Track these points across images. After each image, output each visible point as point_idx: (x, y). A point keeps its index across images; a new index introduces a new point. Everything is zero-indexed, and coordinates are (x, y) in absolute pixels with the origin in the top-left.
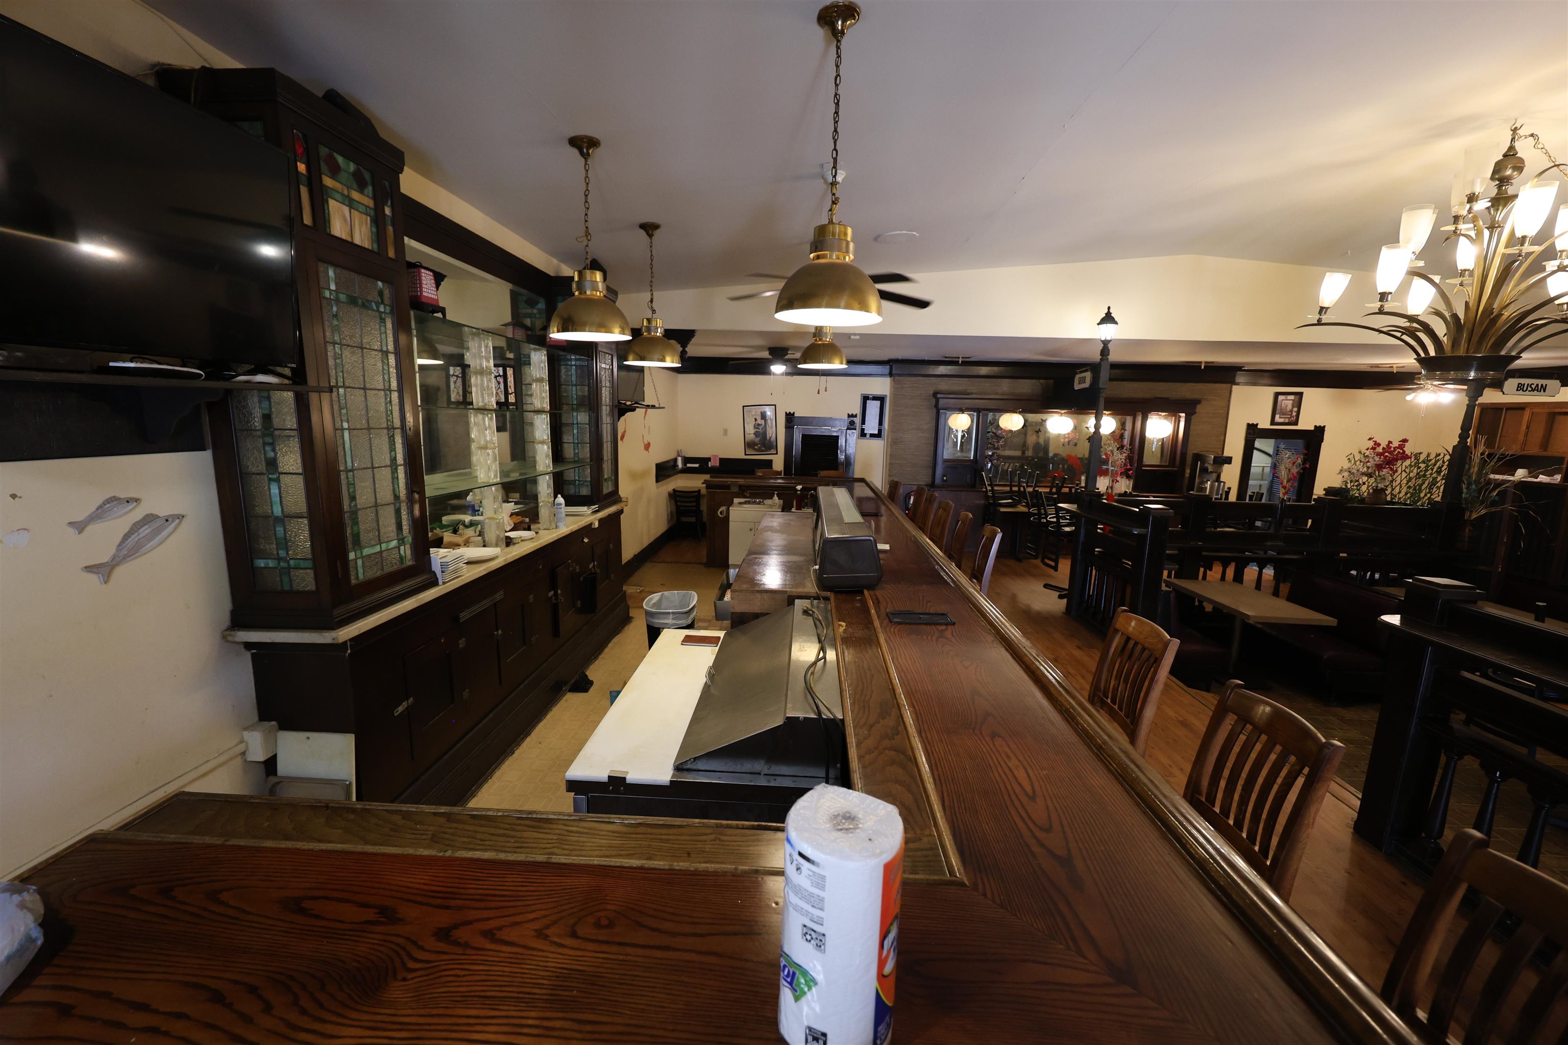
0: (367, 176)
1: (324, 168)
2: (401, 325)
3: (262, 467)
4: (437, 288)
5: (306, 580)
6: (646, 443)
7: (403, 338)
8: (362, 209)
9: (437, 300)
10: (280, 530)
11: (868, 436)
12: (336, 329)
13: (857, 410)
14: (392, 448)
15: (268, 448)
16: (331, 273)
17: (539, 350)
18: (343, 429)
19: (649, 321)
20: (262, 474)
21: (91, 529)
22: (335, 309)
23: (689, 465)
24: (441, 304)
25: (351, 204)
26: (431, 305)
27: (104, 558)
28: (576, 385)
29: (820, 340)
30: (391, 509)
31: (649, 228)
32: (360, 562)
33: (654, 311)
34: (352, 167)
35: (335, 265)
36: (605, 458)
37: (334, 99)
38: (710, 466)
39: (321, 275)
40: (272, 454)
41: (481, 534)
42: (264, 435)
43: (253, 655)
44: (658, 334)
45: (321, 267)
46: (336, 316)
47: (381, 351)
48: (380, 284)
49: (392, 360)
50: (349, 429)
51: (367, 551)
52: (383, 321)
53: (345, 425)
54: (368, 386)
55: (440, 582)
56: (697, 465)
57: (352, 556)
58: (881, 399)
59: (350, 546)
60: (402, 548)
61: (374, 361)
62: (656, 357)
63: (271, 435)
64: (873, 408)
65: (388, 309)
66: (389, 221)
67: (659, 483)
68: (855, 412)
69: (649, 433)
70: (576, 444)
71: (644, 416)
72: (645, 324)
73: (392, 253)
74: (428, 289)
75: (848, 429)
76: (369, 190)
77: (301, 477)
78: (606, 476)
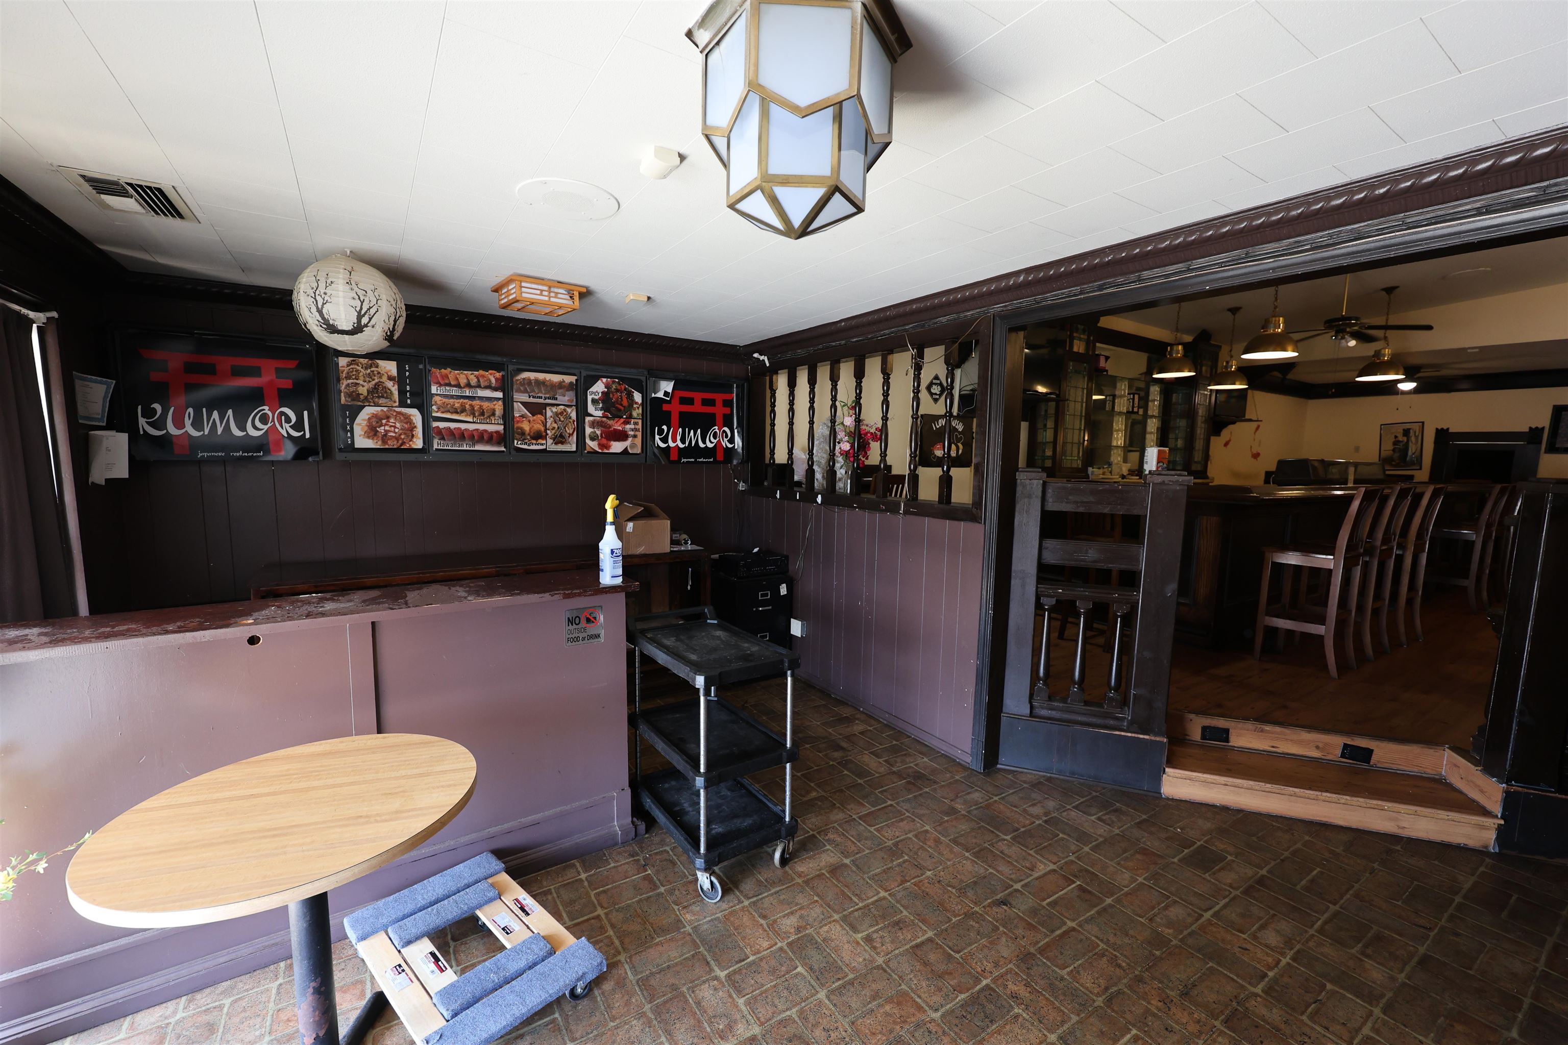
0: (1088, 327)
1: (1075, 333)
2: (1090, 379)
3: (1042, 427)
4: (1106, 361)
5: (1048, 463)
6: (1255, 452)
7: (1090, 385)
8: (1084, 340)
9: (1106, 368)
10: (1043, 448)
11: (1560, 450)
12: (1070, 382)
13: (1543, 422)
14: (1081, 424)
16: (1071, 364)
17: (1155, 385)
18: (1067, 414)
20: (1042, 429)
22: (1071, 375)
24: (1107, 370)
25: (1080, 339)
26: (1103, 371)
28: (1181, 405)
29: (1378, 359)
30: (1077, 446)
31: (1234, 310)
32: (1065, 461)
33: (1230, 358)
34: (1082, 327)
35: (1072, 361)
39: (1068, 365)
40: (1045, 422)
42: (1044, 416)
44: (1233, 370)
45: (1069, 363)
46: (1070, 377)
47: (1082, 388)
48: (1085, 365)
49: (1085, 391)
51: (1067, 459)
52: (1084, 377)
54: (1076, 400)
57: (1063, 459)
59: (1063, 455)
60: (1079, 461)
61: (1079, 392)
62: (1230, 382)
63: (1046, 416)
65: (1087, 373)
66: (1091, 342)
68: (1540, 426)
69: (1259, 445)
70: (1176, 439)
71: (1254, 430)
72: (1225, 364)
73: (1090, 353)
74: (1102, 363)
75: (1529, 443)
76: (1087, 333)
77: (1053, 430)
78: (1196, 459)
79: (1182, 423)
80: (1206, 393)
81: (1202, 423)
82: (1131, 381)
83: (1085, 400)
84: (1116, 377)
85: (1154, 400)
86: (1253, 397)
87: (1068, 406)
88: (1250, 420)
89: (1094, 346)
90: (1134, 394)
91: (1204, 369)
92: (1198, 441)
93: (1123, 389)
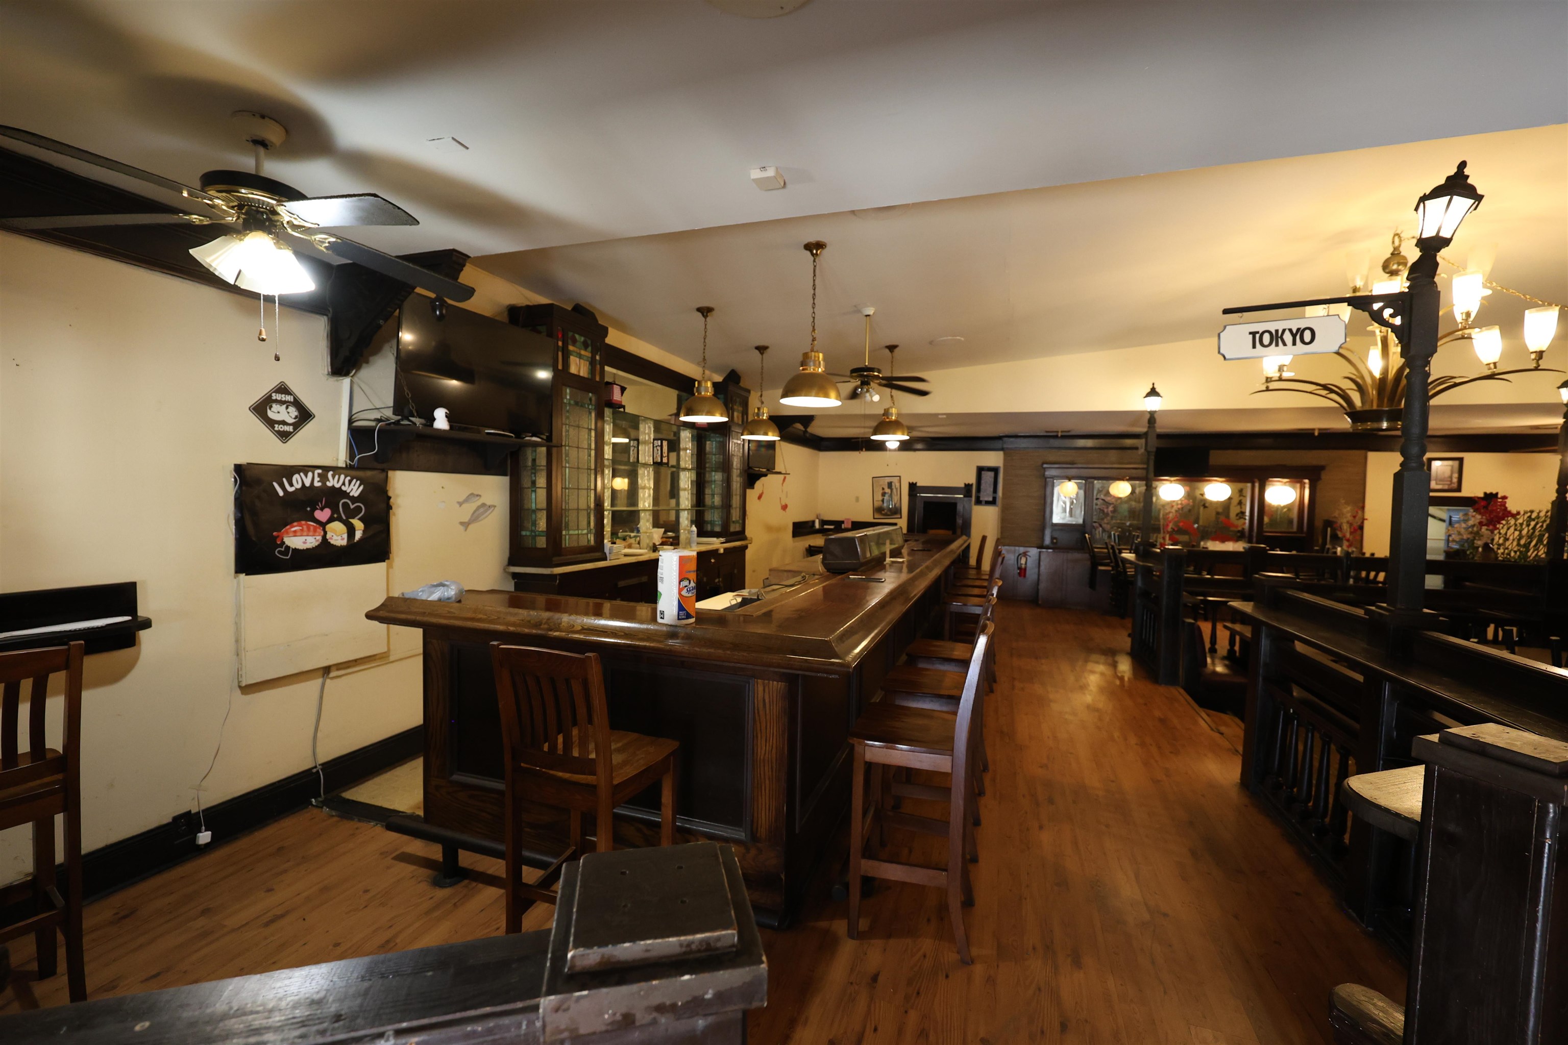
0: (589, 342)
1: (570, 341)
2: (600, 414)
3: (529, 485)
4: (622, 395)
5: (542, 542)
6: (783, 504)
7: (599, 424)
8: (585, 358)
9: (621, 402)
10: (534, 516)
11: (983, 503)
12: (568, 418)
13: (972, 480)
15: (533, 475)
16: (568, 391)
17: (686, 430)
18: (566, 467)
19: (759, 409)
20: (529, 488)
21: (464, 506)
22: (568, 408)
23: (826, 527)
24: (623, 404)
25: (580, 356)
26: (617, 404)
27: (466, 520)
28: (715, 455)
29: (888, 418)
30: (585, 513)
31: (762, 349)
32: (567, 537)
33: (762, 403)
34: (583, 339)
35: (569, 386)
36: (734, 506)
37: (579, 309)
38: (843, 527)
39: (564, 392)
40: (534, 478)
41: (639, 543)
42: (532, 469)
43: (515, 583)
44: (764, 418)
45: (564, 388)
46: (568, 411)
47: (588, 428)
48: (590, 394)
49: (593, 434)
50: (569, 467)
51: (571, 532)
52: (590, 413)
53: (567, 465)
54: (580, 446)
55: (608, 559)
56: (832, 527)
57: (564, 533)
58: (995, 470)
59: (563, 528)
60: (589, 535)
61: (584, 434)
62: (762, 433)
63: (535, 469)
64: (988, 477)
65: (593, 407)
66: (598, 362)
67: (797, 539)
68: (970, 483)
69: (787, 497)
70: (713, 495)
71: (782, 482)
72: (756, 411)
73: (598, 379)
74: (617, 395)
75: (965, 496)
76: (590, 349)
77: (545, 490)
78: (734, 519)
79: (717, 477)
80: (739, 442)
81: (737, 476)
82: (658, 425)
83: (593, 446)
84: (639, 416)
85: (686, 449)
86: (781, 449)
87: (567, 455)
88: (780, 473)
89: (602, 372)
90: (662, 440)
91: (736, 414)
92: (734, 497)
93: (647, 432)
